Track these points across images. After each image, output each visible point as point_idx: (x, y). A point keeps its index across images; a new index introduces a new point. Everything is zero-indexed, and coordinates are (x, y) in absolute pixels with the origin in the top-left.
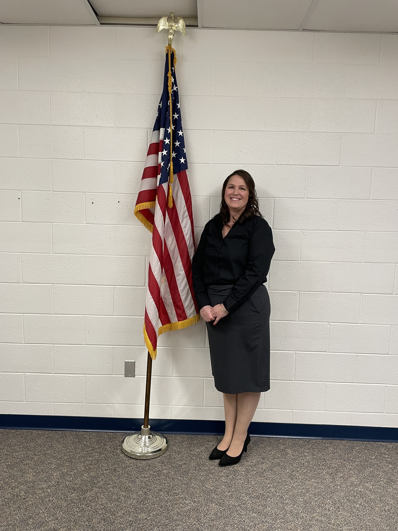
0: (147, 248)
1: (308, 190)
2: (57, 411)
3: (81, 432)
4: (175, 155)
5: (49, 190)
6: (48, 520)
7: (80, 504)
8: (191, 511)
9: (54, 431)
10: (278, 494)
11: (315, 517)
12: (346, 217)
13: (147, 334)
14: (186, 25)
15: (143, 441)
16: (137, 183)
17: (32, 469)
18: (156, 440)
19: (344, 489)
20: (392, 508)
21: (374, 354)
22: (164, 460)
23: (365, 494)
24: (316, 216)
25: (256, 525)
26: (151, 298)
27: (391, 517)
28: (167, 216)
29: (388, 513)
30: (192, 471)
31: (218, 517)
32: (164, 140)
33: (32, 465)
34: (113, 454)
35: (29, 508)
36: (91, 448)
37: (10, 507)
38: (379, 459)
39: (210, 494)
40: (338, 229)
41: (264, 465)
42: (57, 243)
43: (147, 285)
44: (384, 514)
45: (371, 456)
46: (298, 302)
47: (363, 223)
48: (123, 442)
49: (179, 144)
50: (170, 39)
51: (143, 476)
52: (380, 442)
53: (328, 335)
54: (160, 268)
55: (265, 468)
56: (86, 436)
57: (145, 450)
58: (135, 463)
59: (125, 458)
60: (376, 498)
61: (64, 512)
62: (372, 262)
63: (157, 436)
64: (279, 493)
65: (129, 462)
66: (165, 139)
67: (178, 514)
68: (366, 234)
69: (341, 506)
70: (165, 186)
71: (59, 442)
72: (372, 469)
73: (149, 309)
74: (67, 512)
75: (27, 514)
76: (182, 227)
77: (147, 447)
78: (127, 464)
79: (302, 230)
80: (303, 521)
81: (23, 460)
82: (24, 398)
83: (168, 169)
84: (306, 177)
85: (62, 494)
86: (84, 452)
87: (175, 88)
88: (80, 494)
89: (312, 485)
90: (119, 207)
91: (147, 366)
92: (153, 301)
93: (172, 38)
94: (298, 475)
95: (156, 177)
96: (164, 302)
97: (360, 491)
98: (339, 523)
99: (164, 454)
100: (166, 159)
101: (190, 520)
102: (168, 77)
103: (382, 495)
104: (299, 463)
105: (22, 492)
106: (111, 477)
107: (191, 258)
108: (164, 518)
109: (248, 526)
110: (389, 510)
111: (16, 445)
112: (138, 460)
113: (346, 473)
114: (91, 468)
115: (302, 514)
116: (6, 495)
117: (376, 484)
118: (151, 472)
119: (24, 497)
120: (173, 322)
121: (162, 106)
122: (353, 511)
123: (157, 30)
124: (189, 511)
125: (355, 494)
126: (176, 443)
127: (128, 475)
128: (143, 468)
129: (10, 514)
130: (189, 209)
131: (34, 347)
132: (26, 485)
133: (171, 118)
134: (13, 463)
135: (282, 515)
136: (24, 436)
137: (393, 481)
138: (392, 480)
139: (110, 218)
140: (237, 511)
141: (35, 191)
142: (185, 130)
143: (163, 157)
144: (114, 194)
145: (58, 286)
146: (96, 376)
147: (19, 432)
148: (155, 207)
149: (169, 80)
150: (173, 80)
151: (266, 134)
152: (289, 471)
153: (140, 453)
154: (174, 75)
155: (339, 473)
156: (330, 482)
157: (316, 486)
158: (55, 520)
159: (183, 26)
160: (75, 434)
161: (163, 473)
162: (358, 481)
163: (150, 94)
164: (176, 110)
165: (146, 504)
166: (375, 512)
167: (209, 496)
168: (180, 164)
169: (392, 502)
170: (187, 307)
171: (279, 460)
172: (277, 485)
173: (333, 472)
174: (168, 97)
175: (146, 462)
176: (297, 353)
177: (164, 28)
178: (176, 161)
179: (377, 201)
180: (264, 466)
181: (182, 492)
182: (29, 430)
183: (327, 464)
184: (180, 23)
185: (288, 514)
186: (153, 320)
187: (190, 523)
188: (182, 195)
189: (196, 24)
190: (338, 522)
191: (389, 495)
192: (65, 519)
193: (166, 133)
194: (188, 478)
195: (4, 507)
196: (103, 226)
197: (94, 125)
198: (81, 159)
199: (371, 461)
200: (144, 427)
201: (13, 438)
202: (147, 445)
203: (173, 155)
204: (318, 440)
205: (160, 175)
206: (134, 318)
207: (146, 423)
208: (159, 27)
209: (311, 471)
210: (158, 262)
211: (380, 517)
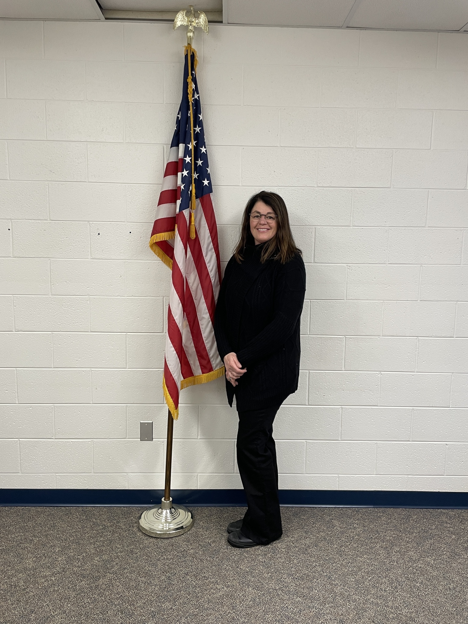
0: (165, 288)
1: (354, 216)
2: (60, 484)
3: (89, 507)
4: (197, 176)
5: (46, 219)
6: (54, 614)
7: (91, 593)
8: (225, 597)
9: (56, 507)
10: (325, 574)
11: (369, 600)
12: (399, 248)
13: (167, 390)
14: (208, 21)
15: (164, 516)
16: (152, 210)
17: (32, 553)
18: (179, 514)
19: (402, 565)
21: (432, 407)
22: (190, 538)
23: (426, 570)
24: (364, 247)
25: (301, 612)
26: (172, 347)
27: (457, 596)
28: (189, 249)
29: (454, 591)
30: (224, 549)
31: (256, 604)
32: (184, 158)
33: (31, 548)
34: (129, 533)
35: (30, 601)
36: (102, 526)
38: (440, 529)
39: (246, 576)
40: (389, 263)
41: (307, 541)
42: (56, 283)
43: (166, 331)
44: (448, 593)
45: (431, 525)
46: (344, 348)
47: (419, 255)
48: (140, 517)
49: (201, 163)
50: (190, 37)
51: (165, 557)
52: (441, 509)
53: (379, 386)
54: (182, 311)
55: (309, 543)
56: (96, 512)
57: (166, 527)
58: (155, 543)
59: (143, 537)
60: (438, 575)
61: (73, 603)
62: (429, 300)
63: (180, 510)
64: (326, 572)
65: (148, 542)
66: (185, 156)
67: (209, 601)
68: (422, 267)
69: (399, 586)
70: (186, 212)
71: (63, 520)
72: (432, 541)
73: (169, 360)
74: (77, 604)
75: (28, 608)
76: (206, 262)
77: (168, 523)
78: (145, 543)
79: (348, 264)
80: (355, 604)
81: (21, 543)
82: (19, 468)
83: (189, 192)
84: (352, 202)
85: (70, 582)
86: (94, 532)
87: (196, 96)
88: (90, 582)
89: (365, 562)
90: (130, 238)
91: (167, 427)
92: (174, 351)
94: (348, 550)
95: (175, 202)
96: (186, 350)
97: (420, 567)
99: (189, 530)
100: (186, 180)
101: (224, 608)
102: (187, 83)
103: (445, 571)
104: (348, 537)
105: (21, 582)
106: (127, 560)
107: (216, 298)
108: (192, 607)
110: (454, 588)
111: (10, 525)
112: (159, 539)
113: (403, 546)
114: (103, 550)
115: (355, 596)
117: (438, 558)
118: (175, 553)
119: (24, 588)
120: (196, 375)
121: (181, 117)
122: (413, 591)
123: (174, 27)
124: (222, 597)
125: (415, 570)
126: (203, 517)
127: (147, 557)
128: (166, 548)
130: (213, 240)
131: (30, 408)
132: (25, 573)
133: (192, 132)
134: (9, 547)
135: (331, 599)
136: (20, 514)
137: (457, 555)
138: (457, 553)
139: (120, 252)
140: (278, 595)
141: (29, 221)
142: (208, 146)
143: (184, 179)
144: (124, 223)
145: (58, 334)
146: (106, 441)
147: (14, 509)
148: (174, 238)
149: (189, 86)
150: (194, 86)
151: (305, 150)
152: (337, 546)
153: (160, 531)
154: (194, 80)
155: (394, 547)
156: (385, 558)
157: (368, 563)
158: (62, 614)
159: (205, 22)
160: (82, 510)
161: (190, 554)
162: (418, 556)
163: (166, 104)
164: (198, 122)
166: (439, 591)
167: (245, 578)
168: (203, 187)
170: (213, 356)
171: (325, 534)
172: (324, 563)
173: (388, 546)
174: (188, 106)
175: (169, 541)
176: (343, 408)
177: (182, 24)
178: (199, 182)
179: (434, 229)
181: (212, 576)
182: (26, 506)
183: (380, 536)
184: (202, 18)
185: (337, 597)
186: (175, 373)
187: (223, 611)
188: (205, 223)
189: (220, 20)
190: (396, 605)
191: (453, 571)
192: (74, 612)
193: (186, 149)
194: (219, 558)
196: (112, 261)
197: (99, 141)
198: (84, 181)
199: (430, 532)
200: (165, 500)
201: (7, 517)
202: (169, 520)
203: (195, 176)
204: (369, 509)
205: (180, 199)
206: (151, 370)
207: (167, 495)
208: (176, 23)
209: (362, 545)
210: (179, 304)
211: (444, 597)
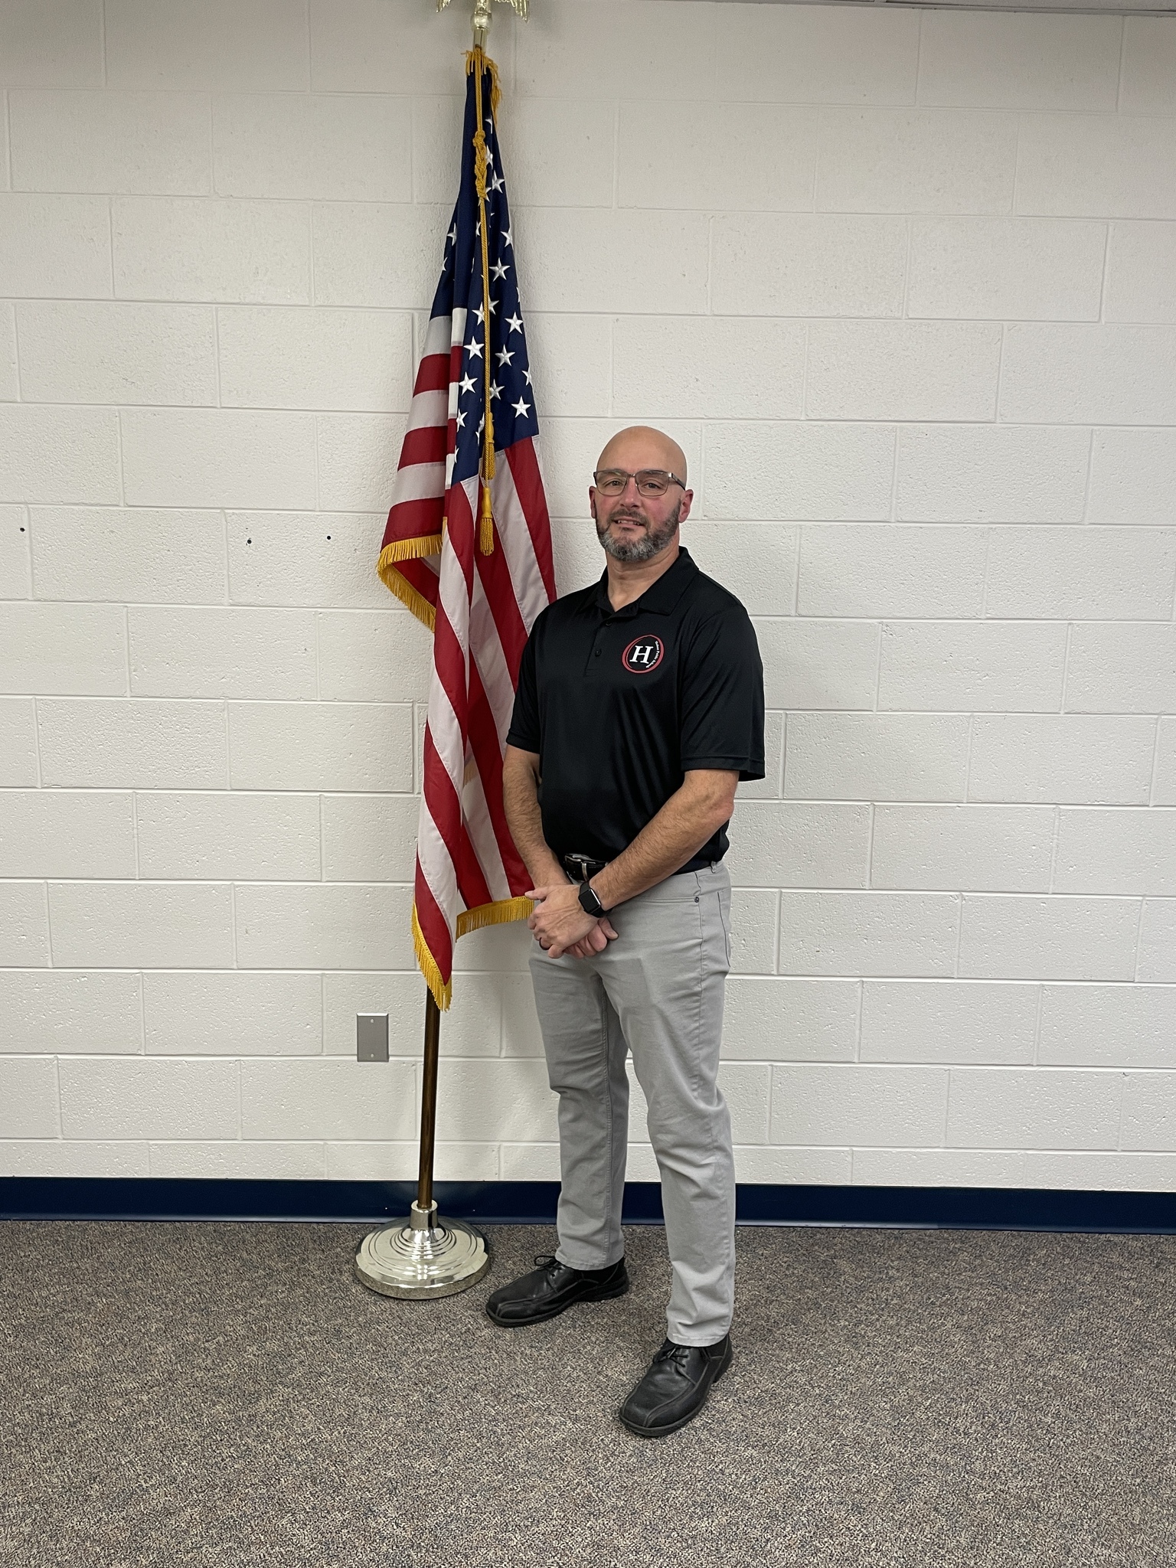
0: (418, 679)
1: (901, 496)
2: (159, 1165)
3: (232, 1223)
4: (499, 392)
5: (115, 503)
6: (147, 1485)
7: (238, 1434)
8: (568, 1445)
9: (149, 1223)
10: (817, 1392)
11: (926, 1455)
12: (1015, 578)
13: (422, 935)
15: (416, 1246)
16: (386, 480)
17: (92, 1335)
18: (455, 1243)
19: (1008, 1370)
20: (1149, 1423)
21: (1091, 981)
22: (481, 1300)
23: (1070, 1384)
24: (924, 576)
25: (756, 1483)
26: (433, 829)
27: (1146, 1449)
28: (477, 581)
29: (1137, 1437)
30: (566, 1329)
32: (464, 345)
33: (89, 1323)
34: (331, 1287)
35: (89, 1451)
36: (265, 1269)
37: (30, 1450)
38: (1106, 1283)
40: (989, 615)
41: (772, 1309)
42: (143, 666)
43: (420, 787)
44: (1124, 1441)
45: (1082, 1274)
46: (870, 833)
47: (1064, 596)
48: (358, 1249)
49: (510, 358)
50: (480, 27)
51: (420, 1347)
52: (1106, 1233)
53: (958, 927)
54: (459, 738)
55: (778, 1316)
56: (248, 1237)
57: (422, 1274)
58: (395, 1311)
59: (366, 1298)
60: (1099, 1397)
61: (193, 1459)
62: (1088, 712)
63: (456, 1232)
64: (819, 1386)
65: (379, 1310)
66: (467, 341)
68: (1073, 627)
69: (1001, 1422)
70: (470, 486)
71: (168, 1256)
72: (1085, 1313)
73: (428, 861)
74: (203, 1460)
75: (83, 1468)
76: (524, 613)
77: (427, 1264)
78: (372, 1313)
79: (882, 618)
80: (892, 1466)
81: (64, 1310)
82: (58, 1127)
83: (478, 434)
84: (894, 458)
85: (184, 1406)
86: (244, 1284)
87: (496, 184)
88: (236, 1405)
89: (916, 1362)
90: (330, 553)
91: (424, 1028)
92: (440, 838)
93: (484, 25)
94: (874, 1333)
95: (443, 460)
96: (470, 837)
97: (1055, 1377)
98: (998, 1471)
99: (479, 1282)
100: (471, 403)
101: (566, 1472)
102: (473, 149)
103: (1116, 1387)
104: (873, 1300)
105: (65, 1406)
106: (327, 1352)
108: (488, 1468)
109: (735, 1487)
110: (1139, 1430)
111: (38, 1267)
112: (404, 1303)
113: (1010, 1325)
114: (266, 1328)
115: (890, 1446)
116: (18, 1415)
117: (1098, 1354)
118: (444, 1336)
119: (71, 1420)
120: (498, 900)
121: (457, 238)
122: (1037, 1434)
124: (560, 1445)
125: (1041, 1385)
126: (514, 1249)
127: (376, 1345)
128: (421, 1326)
129: (34, 1471)
130: (541, 557)
131: (83, 979)
132: (76, 1384)
133: (485, 277)
134: (34, 1321)
135: (830, 1452)
136: (60, 1240)
137: (1147, 1347)
138: (1146, 1343)
139: (303, 589)
140: (699, 1441)
141: (72, 507)
142: (527, 314)
143: (464, 399)
144: (314, 513)
145: (151, 794)
146: (272, 1061)
147: (45, 1227)
148: (440, 550)
149: (478, 158)
150: (492, 156)
151: (775, 325)
152: (847, 1323)
153: (408, 1283)
154: (492, 142)
155: (990, 1326)
156: (965, 1353)
157: (925, 1365)
158: (166, 1484)
160: (215, 1231)
161: (480, 1339)
162: (1048, 1348)
163: (418, 203)
164: (501, 252)
165: (433, 1430)
166: (1100, 1437)
168: (515, 419)
169: (1146, 1407)
171: (817, 1293)
172: (813, 1365)
173: (973, 1323)
174: (476, 210)
175: (429, 1307)
176: (866, 982)
178: (502, 409)
179: (1105, 530)
180: (773, 1311)
181: (539, 1393)
182: (77, 1220)
183: (955, 1300)
185: (848, 1448)
186: (441, 894)
187: (564, 1480)
188: (520, 514)
190: (993, 1468)
191: (1136, 1387)
192: (196, 1481)
193: (471, 323)
195: (13, 1450)
196: (282, 611)
197: (247, 301)
198: (211, 405)
199: (1081, 1290)
200: (419, 1206)
201: (28, 1247)
202: (427, 1258)
203: (494, 391)
204: (928, 1232)
205: (454, 453)
206: (384, 887)
207: (424, 1194)
209: (909, 1322)
210: (452, 720)
211: (1114, 1451)
